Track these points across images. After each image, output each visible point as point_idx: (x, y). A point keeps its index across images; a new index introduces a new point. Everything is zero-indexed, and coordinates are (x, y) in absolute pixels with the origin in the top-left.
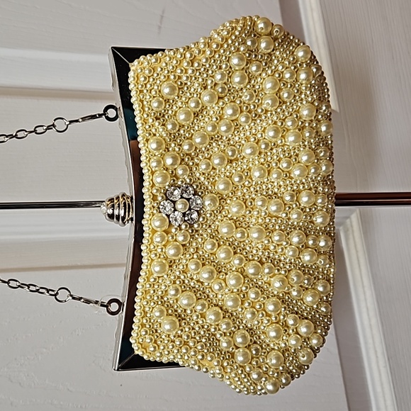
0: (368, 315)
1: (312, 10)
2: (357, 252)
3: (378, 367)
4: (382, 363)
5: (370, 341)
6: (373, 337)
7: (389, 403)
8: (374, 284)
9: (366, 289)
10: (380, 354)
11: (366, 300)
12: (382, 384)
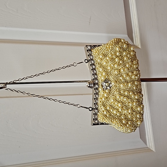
0: (147, 110)
1: (135, 15)
2: (144, 91)
3: (149, 124)
4: (150, 123)
5: (147, 117)
6: (148, 116)
7: (151, 134)
8: (149, 101)
9: (146, 102)
10: (149, 121)
11: (146, 105)
12: (149, 129)
